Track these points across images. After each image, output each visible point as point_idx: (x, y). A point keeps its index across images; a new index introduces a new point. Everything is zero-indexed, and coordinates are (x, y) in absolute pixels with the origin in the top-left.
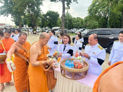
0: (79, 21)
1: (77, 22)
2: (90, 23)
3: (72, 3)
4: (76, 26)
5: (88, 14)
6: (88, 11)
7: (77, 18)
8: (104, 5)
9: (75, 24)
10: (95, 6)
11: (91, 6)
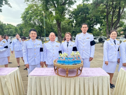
0: (11, 28)
1: (9, 29)
2: (26, 30)
3: (3, 5)
4: (8, 33)
5: (22, 21)
6: (21, 18)
7: (8, 24)
8: (37, 14)
9: (7, 32)
10: (29, 14)
11: (25, 13)
